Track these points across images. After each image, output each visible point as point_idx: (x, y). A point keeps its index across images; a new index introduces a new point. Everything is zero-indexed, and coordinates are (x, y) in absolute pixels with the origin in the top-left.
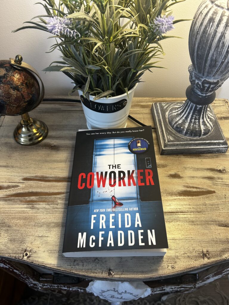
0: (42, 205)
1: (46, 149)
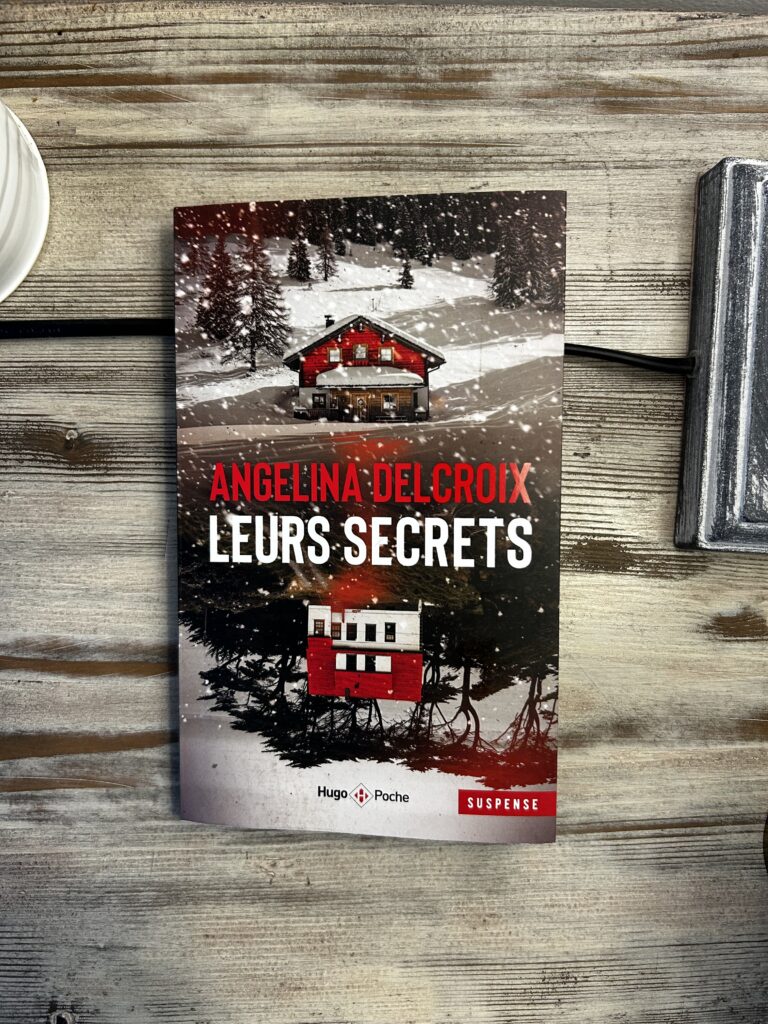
0: (83, 799)
1: (36, 460)
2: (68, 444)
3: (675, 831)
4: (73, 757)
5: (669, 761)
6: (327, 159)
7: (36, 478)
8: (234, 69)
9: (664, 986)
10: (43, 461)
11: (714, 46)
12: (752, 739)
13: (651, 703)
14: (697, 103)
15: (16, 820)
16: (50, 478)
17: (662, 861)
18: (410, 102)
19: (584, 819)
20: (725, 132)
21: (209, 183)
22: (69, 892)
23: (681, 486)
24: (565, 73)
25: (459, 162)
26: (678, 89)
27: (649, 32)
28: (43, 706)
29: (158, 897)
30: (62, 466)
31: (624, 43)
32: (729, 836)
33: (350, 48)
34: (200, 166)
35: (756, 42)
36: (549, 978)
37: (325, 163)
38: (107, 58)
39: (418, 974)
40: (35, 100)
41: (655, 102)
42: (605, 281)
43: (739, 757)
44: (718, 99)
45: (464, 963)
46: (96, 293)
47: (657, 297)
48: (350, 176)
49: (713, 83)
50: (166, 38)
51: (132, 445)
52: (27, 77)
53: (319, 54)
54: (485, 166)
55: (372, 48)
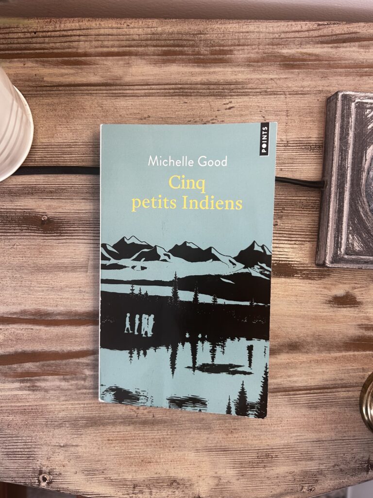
0: (54, 380)
1: (28, 229)
2: (43, 222)
3: (316, 391)
4: (48, 362)
5: (313, 361)
6: (159, 91)
7: (29, 238)
8: (116, 50)
9: (311, 459)
10: (31, 230)
11: (334, 38)
12: (350, 350)
13: (305, 335)
14: (325, 64)
15: (23, 390)
16: (35, 237)
17: (310, 404)
18: (196, 64)
19: (275, 386)
20: (339, 78)
21: (105, 102)
22: (47, 422)
23: (318, 238)
24: (266, 51)
25: (218, 92)
26: (318, 58)
27: (305, 31)
28: (34, 340)
29: (87, 423)
30: (40, 232)
31: (293, 36)
32: (339, 393)
33: (169, 40)
34: (101, 95)
35: (353, 35)
36: (260, 456)
37: (158, 93)
38: (58, 45)
39: (203, 455)
40: (24, 64)
41: (308, 64)
42: (284, 146)
43: (344, 358)
44: (336, 62)
45: (223, 450)
46: (54, 153)
47: (308, 153)
48: (169, 99)
49: (333, 55)
50: (84, 36)
51: (72, 222)
52: (21, 54)
53: (154, 43)
54: (230, 94)
55: (178, 40)
